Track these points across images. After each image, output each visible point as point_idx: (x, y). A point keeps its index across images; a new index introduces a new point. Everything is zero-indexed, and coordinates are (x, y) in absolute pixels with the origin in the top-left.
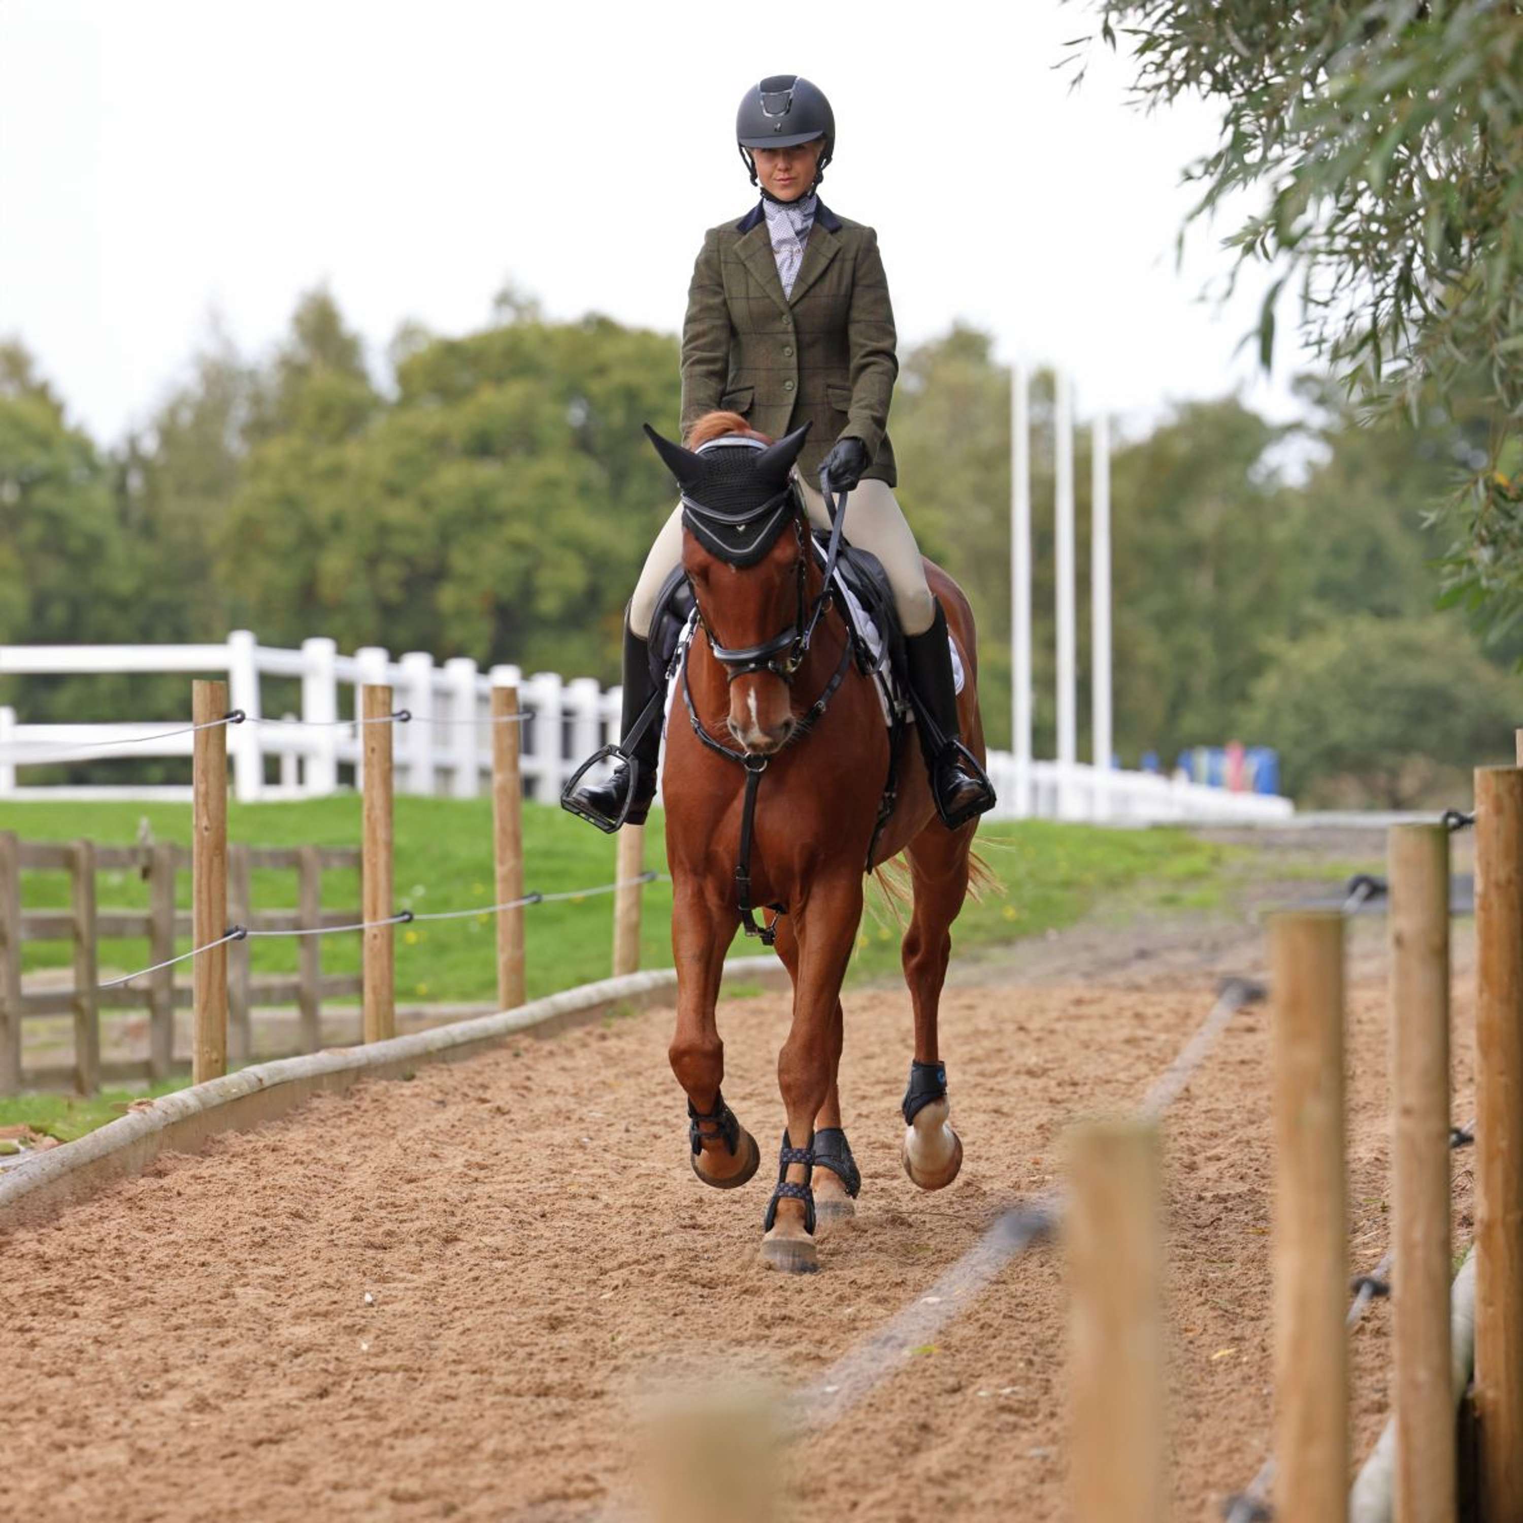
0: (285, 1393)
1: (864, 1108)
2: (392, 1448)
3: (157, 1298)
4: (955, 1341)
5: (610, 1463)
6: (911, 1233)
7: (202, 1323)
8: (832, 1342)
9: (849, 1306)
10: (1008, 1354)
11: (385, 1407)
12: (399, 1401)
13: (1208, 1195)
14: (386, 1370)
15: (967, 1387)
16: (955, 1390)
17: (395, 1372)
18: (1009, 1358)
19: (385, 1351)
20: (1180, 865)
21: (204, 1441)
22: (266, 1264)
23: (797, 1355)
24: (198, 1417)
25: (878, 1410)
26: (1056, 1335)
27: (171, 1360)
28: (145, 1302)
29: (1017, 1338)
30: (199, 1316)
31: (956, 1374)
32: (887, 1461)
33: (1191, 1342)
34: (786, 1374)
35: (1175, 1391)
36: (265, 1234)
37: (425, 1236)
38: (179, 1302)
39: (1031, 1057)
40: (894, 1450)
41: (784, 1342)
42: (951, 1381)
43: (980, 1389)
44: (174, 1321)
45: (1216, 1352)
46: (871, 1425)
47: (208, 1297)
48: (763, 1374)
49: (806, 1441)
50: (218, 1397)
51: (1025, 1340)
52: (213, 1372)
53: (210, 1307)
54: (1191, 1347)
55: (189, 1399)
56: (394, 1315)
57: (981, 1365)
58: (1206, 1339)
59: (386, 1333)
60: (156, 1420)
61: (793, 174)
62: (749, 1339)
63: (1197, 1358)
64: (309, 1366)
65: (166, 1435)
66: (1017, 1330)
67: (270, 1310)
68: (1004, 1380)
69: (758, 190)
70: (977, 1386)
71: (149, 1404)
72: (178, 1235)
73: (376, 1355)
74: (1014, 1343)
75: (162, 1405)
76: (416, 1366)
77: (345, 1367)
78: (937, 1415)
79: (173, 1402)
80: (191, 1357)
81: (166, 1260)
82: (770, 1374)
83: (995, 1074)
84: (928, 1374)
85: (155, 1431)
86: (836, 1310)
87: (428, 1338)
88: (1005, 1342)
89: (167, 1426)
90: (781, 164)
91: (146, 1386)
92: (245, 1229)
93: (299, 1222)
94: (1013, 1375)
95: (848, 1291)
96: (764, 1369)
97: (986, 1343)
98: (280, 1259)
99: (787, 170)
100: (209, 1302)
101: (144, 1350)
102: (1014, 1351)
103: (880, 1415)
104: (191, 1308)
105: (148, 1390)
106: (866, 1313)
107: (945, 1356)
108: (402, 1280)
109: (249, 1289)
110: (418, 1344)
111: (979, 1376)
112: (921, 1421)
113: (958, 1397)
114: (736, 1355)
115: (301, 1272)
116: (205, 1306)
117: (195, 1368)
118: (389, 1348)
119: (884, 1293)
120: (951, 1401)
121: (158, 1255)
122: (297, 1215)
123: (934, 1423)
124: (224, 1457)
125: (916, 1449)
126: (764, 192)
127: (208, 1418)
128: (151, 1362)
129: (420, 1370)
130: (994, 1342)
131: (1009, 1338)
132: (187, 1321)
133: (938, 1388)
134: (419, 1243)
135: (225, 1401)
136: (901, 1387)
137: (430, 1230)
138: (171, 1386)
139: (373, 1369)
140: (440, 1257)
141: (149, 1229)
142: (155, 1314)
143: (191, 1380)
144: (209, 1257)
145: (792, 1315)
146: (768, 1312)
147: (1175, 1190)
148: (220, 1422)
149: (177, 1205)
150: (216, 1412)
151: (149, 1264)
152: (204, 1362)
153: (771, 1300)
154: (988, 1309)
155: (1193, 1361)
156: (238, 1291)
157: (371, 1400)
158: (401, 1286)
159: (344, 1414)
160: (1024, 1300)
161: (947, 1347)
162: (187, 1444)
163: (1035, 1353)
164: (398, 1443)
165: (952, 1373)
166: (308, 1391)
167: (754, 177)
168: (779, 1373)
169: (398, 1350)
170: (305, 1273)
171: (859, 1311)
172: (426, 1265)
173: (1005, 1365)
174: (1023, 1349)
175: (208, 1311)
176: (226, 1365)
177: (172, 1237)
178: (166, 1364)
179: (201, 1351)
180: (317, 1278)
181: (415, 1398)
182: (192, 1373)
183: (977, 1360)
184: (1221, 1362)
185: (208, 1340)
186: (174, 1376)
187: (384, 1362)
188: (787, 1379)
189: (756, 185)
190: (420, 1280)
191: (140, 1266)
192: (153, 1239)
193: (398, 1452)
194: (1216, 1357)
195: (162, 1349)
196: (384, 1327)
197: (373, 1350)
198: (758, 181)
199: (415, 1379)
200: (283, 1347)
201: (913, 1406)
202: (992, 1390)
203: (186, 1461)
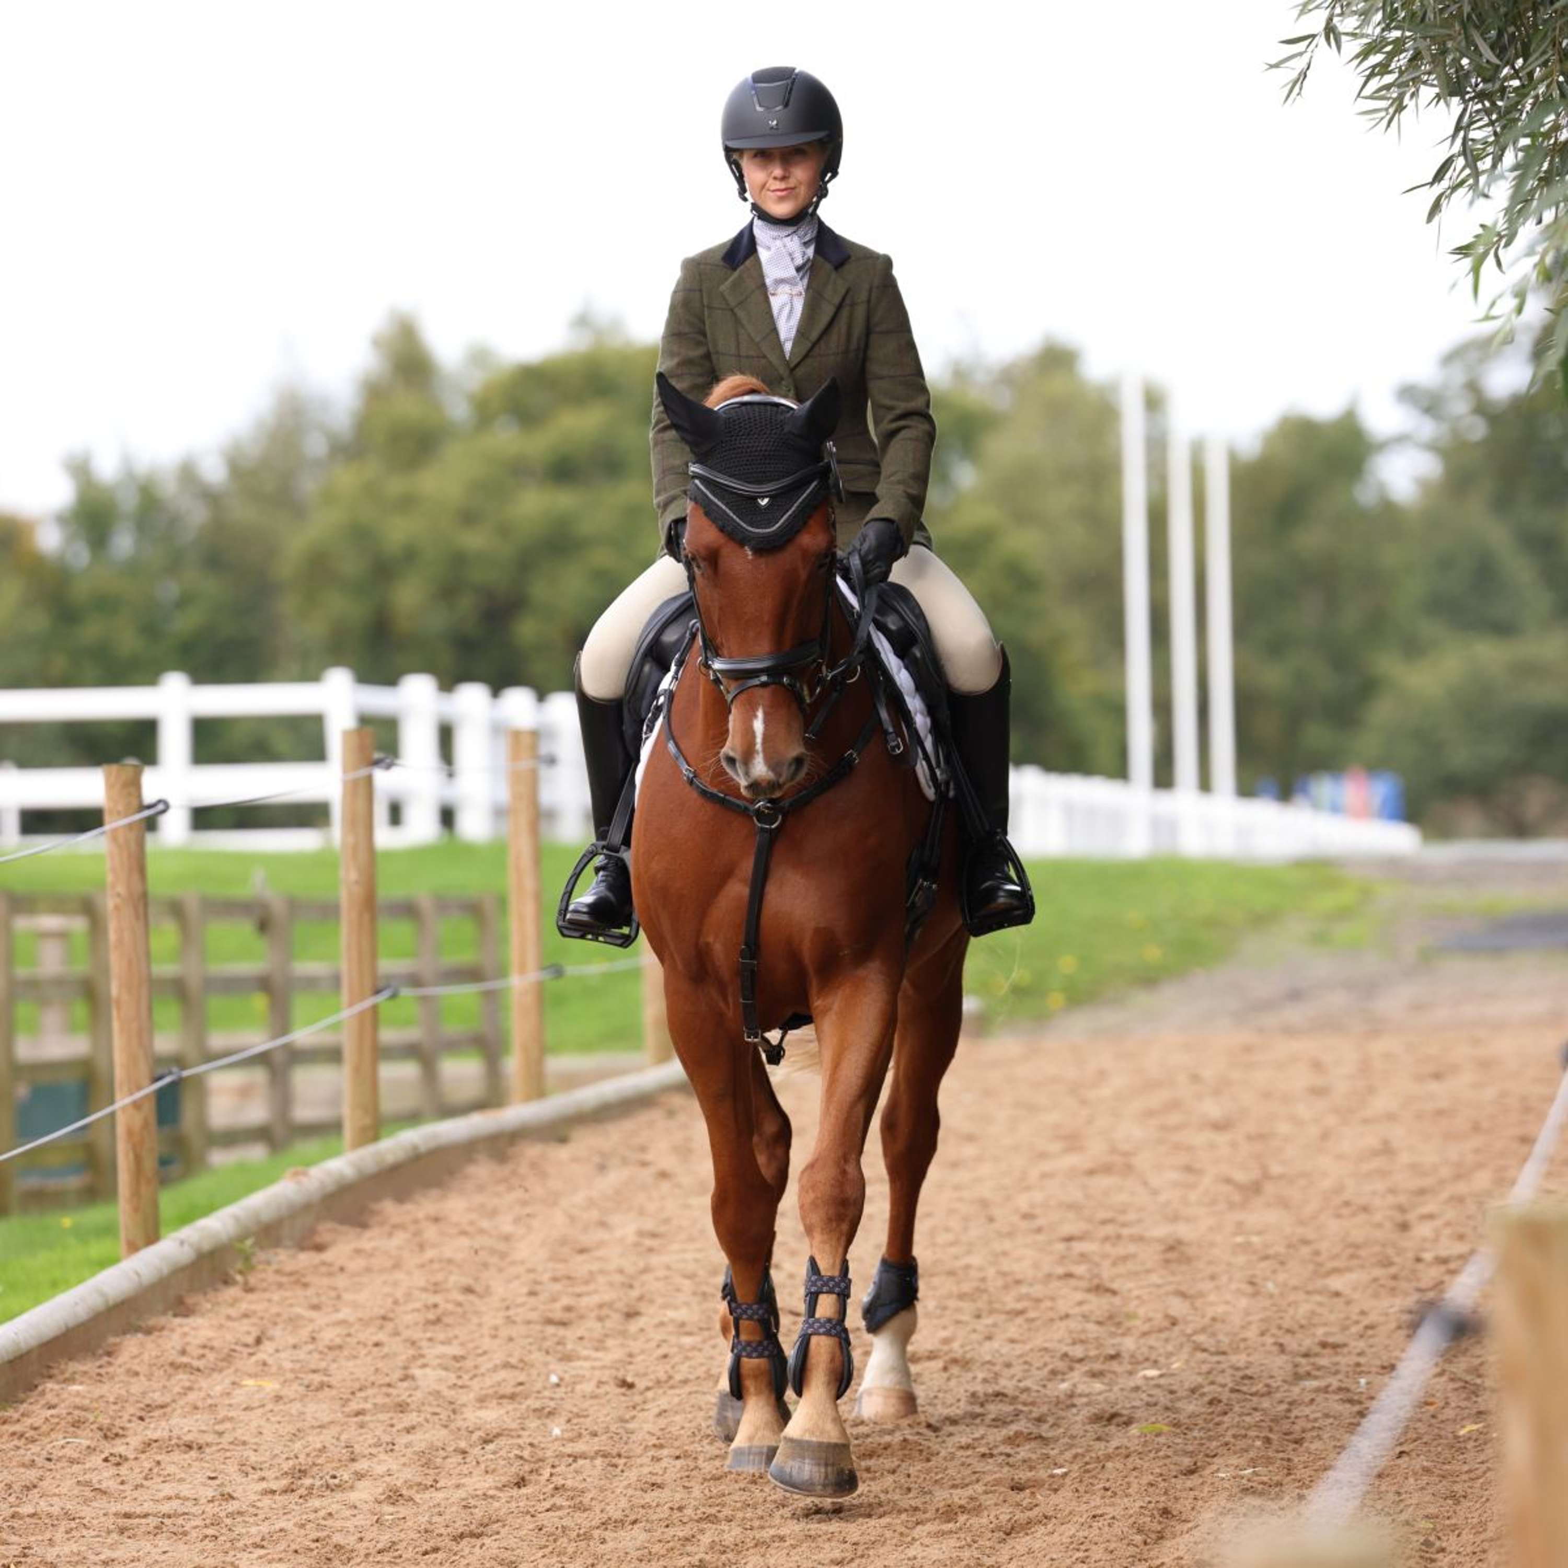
0: (480, 1483)
1: (1046, 1166)
2: (603, 1542)
3: (333, 1381)
4: (1182, 1417)
5: (837, 1555)
6: (1117, 1301)
7: (383, 1408)
8: (1051, 1420)
9: (1063, 1381)
10: (1243, 1432)
11: (590, 1495)
12: (602, 1490)
13: (1428, 1256)
14: (583, 1456)
15: (1204, 1468)
16: (1191, 1472)
17: (592, 1458)
18: (1245, 1436)
19: (580, 1435)
20: (1328, 901)
21: (402, 1535)
22: (443, 1343)
23: (1018, 1434)
24: (391, 1509)
25: (1115, 1494)
26: (1289, 1410)
27: (357, 1449)
28: (322, 1386)
29: (1249, 1414)
30: (380, 1400)
31: (1191, 1454)
32: (1132, 1550)
33: (1433, 1417)
34: (1008, 1455)
35: (1427, 1470)
36: (439, 1311)
37: (605, 1311)
38: (357, 1385)
39: (1213, 1109)
40: (1138, 1538)
41: (999, 1422)
42: (1187, 1462)
43: (1218, 1470)
44: (354, 1406)
45: (1463, 1427)
46: (1111, 1511)
47: (387, 1380)
48: (983, 1455)
49: (1041, 1530)
50: (411, 1487)
51: (1257, 1416)
52: (403, 1460)
53: (391, 1390)
54: (1433, 1421)
55: (380, 1490)
56: (584, 1397)
57: (1215, 1444)
58: (1449, 1413)
59: (578, 1416)
60: (348, 1513)
61: (792, 182)
62: (964, 1418)
63: (1443, 1433)
64: (503, 1453)
65: (360, 1530)
66: (1248, 1405)
67: (453, 1393)
68: (1242, 1461)
69: (748, 205)
70: (1215, 1467)
71: (339, 1496)
72: (345, 1313)
73: (571, 1440)
74: (1248, 1419)
75: (353, 1497)
76: (615, 1452)
77: (540, 1454)
78: (1176, 1499)
79: (363, 1493)
80: (378, 1445)
81: (338, 1341)
82: (992, 1456)
83: (1177, 1128)
84: (1161, 1454)
85: (349, 1524)
86: (1050, 1385)
87: (623, 1420)
88: (1237, 1419)
89: (360, 1521)
90: (778, 172)
91: (334, 1477)
92: (418, 1305)
93: (471, 1297)
94: (1252, 1454)
95: (1061, 1365)
96: (983, 1450)
97: (1217, 1419)
98: (456, 1337)
99: (784, 178)
100: (389, 1385)
101: (327, 1437)
102: (1249, 1428)
103: (1117, 1500)
104: (370, 1392)
105: (336, 1481)
106: (1081, 1388)
107: (1176, 1435)
108: (587, 1358)
109: (428, 1371)
110: (613, 1428)
111: (1215, 1456)
112: (1161, 1506)
113: (1194, 1480)
114: (950, 1435)
115: (480, 1351)
116: (385, 1390)
117: (383, 1456)
118: (584, 1433)
119: (1097, 1366)
120: (1189, 1484)
121: (329, 1336)
122: (469, 1290)
123: (1175, 1508)
124: (426, 1553)
125: (1161, 1537)
126: (755, 207)
127: (403, 1510)
128: (337, 1451)
129: (619, 1456)
130: (1226, 1419)
131: (1240, 1415)
132: (368, 1406)
133: (1174, 1470)
134: (600, 1319)
135: (417, 1492)
136: (1134, 1469)
137: (610, 1305)
138: (360, 1476)
139: (569, 1456)
140: (624, 1334)
141: (316, 1307)
142: (333, 1399)
143: (380, 1469)
144: (381, 1337)
145: (1005, 1391)
146: (980, 1388)
147: (1390, 1251)
148: (416, 1515)
149: (341, 1281)
150: (410, 1503)
151: (321, 1346)
152: (392, 1450)
153: (981, 1375)
154: (1212, 1383)
155: (1440, 1437)
156: (416, 1372)
157: (574, 1489)
158: (587, 1364)
159: (547, 1505)
160: (1248, 1372)
161: (1177, 1425)
162: (384, 1539)
163: (1271, 1430)
164: (608, 1535)
165: (1186, 1453)
166: (504, 1479)
167: (742, 191)
168: (1001, 1454)
169: (595, 1434)
170: (485, 1353)
171: (1075, 1385)
172: (610, 1343)
173: (1241, 1444)
174: (1257, 1426)
175: (388, 1395)
176: (415, 1453)
177: (341, 1316)
178: (352, 1453)
179: (388, 1439)
180: (498, 1358)
181: (619, 1485)
182: (379, 1463)
183: (1210, 1439)
184: (1470, 1439)
185: (392, 1426)
186: (361, 1465)
187: (580, 1447)
188: (1011, 1460)
189: (745, 199)
190: (607, 1358)
191: (311, 1347)
192: (320, 1319)
193: (610, 1545)
194: (1462, 1432)
195: (344, 1437)
196: (575, 1410)
197: (566, 1435)
198: (747, 195)
199: (616, 1466)
200: (472, 1432)
201: (1151, 1490)
202: (1232, 1472)
203: (386, 1558)
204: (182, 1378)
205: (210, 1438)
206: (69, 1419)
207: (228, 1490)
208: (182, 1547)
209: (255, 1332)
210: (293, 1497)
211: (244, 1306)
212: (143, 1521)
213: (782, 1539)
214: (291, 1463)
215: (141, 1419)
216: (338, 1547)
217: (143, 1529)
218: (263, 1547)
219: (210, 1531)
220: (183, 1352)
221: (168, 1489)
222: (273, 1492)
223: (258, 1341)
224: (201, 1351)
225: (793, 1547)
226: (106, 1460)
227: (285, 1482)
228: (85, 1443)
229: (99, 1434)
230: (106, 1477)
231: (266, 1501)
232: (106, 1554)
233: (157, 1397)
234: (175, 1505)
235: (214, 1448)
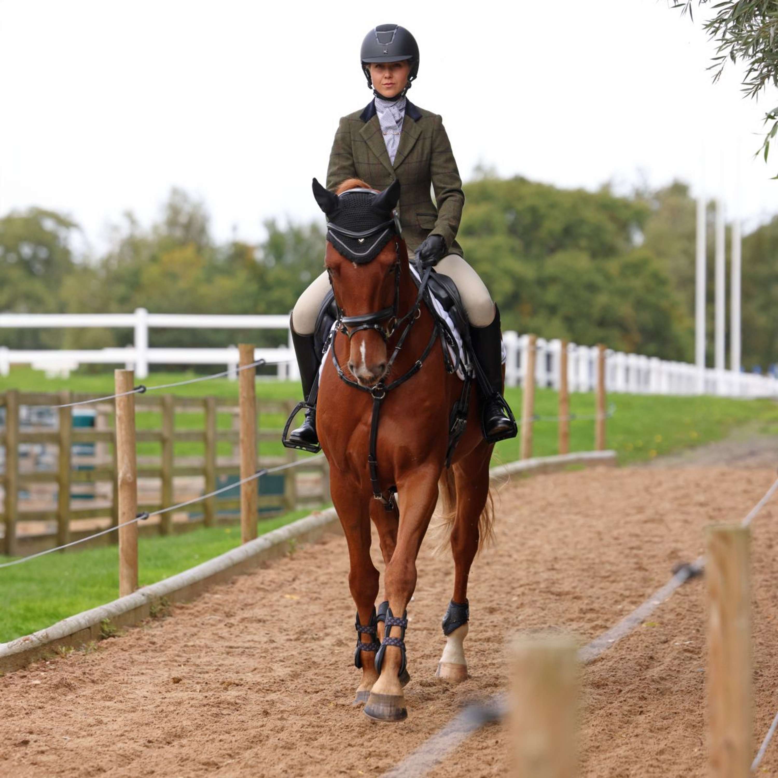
1: (628, 519)
2: (421, 663)
3: (322, 596)
6: (647, 573)
7: (340, 608)
11: (419, 645)
12: (424, 643)
14: (419, 629)
17: (423, 630)
19: (418, 621)
21: (341, 659)
23: (597, 625)
24: (338, 648)
27: (327, 624)
28: (316, 599)
30: (340, 605)
37: (436, 572)
38: (331, 598)
44: (329, 607)
47: (343, 597)
50: (347, 640)
52: (344, 628)
53: (344, 601)
55: (334, 640)
56: (423, 606)
59: (419, 613)
60: (320, 649)
61: (393, 81)
62: (576, 618)
65: (325, 656)
71: (317, 642)
72: (331, 570)
73: (415, 623)
75: (324, 643)
76: (432, 628)
79: (328, 642)
80: (336, 622)
81: (326, 581)
82: (585, 634)
83: (685, 505)
85: (320, 654)
87: (437, 616)
89: (325, 652)
90: (387, 75)
91: (316, 635)
99: (390, 78)
100: (344, 599)
101: (316, 619)
104: (336, 601)
105: (317, 637)
108: (427, 591)
110: (433, 619)
114: (569, 625)
116: (342, 601)
117: (337, 627)
121: (323, 578)
124: (349, 666)
126: (375, 92)
127: (343, 649)
128: (319, 624)
129: (434, 630)
132: (334, 607)
134: (434, 575)
135: (350, 642)
137: (439, 570)
138: (327, 635)
139: (413, 629)
140: (443, 581)
141: (319, 567)
142: (321, 604)
143: (335, 632)
146: (584, 607)
148: (348, 651)
149: (331, 557)
150: (346, 646)
151: (319, 582)
157: (412, 642)
158: (426, 593)
162: (333, 660)
164: (423, 661)
168: (589, 633)
169: (424, 621)
172: (437, 585)
175: (343, 603)
176: (350, 626)
177: (328, 571)
178: (325, 625)
179: (340, 620)
181: (431, 641)
182: (336, 630)
185: (343, 615)
186: (328, 631)
187: (418, 626)
190: (434, 591)
191: (314, 583)
192: (320, 572)
193: (424, 665)
195: (323, 619)
196: (418, 611)
198: (372, 86)
199: (431, 634)
203: (333, 667)
204: (261, 594)
205: (269, 618)
206: (213, 608)
207: (273, 639)
208: (251, 660)
209: (293, 576)
210: (299, 642)
211: (290, 566)
212: (237, 650)
213: (494, 664)
214: (299, 629)
215: (242, 609)
216: (314, 663)
217: (236, 653)
218: (283, 661)
219: (264, 655)
220: (262, 583)
221: (249, 638)
222: (291, 640)
223: (294, 580)
224: (269, 583)
225: (498, 668)
226: (225, 625)
227: (295, 636)
228: (218, 618)
229: (224, 615)
230: (225, 632)
231: (288, 643)
232: (221, 662)
233: (250, 601)
234: (251, 644)
235: (270, 622)
